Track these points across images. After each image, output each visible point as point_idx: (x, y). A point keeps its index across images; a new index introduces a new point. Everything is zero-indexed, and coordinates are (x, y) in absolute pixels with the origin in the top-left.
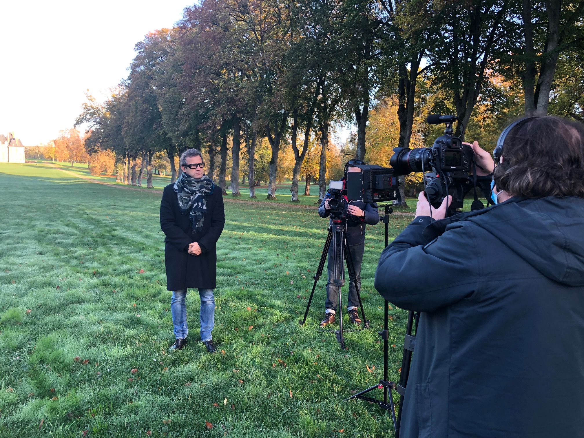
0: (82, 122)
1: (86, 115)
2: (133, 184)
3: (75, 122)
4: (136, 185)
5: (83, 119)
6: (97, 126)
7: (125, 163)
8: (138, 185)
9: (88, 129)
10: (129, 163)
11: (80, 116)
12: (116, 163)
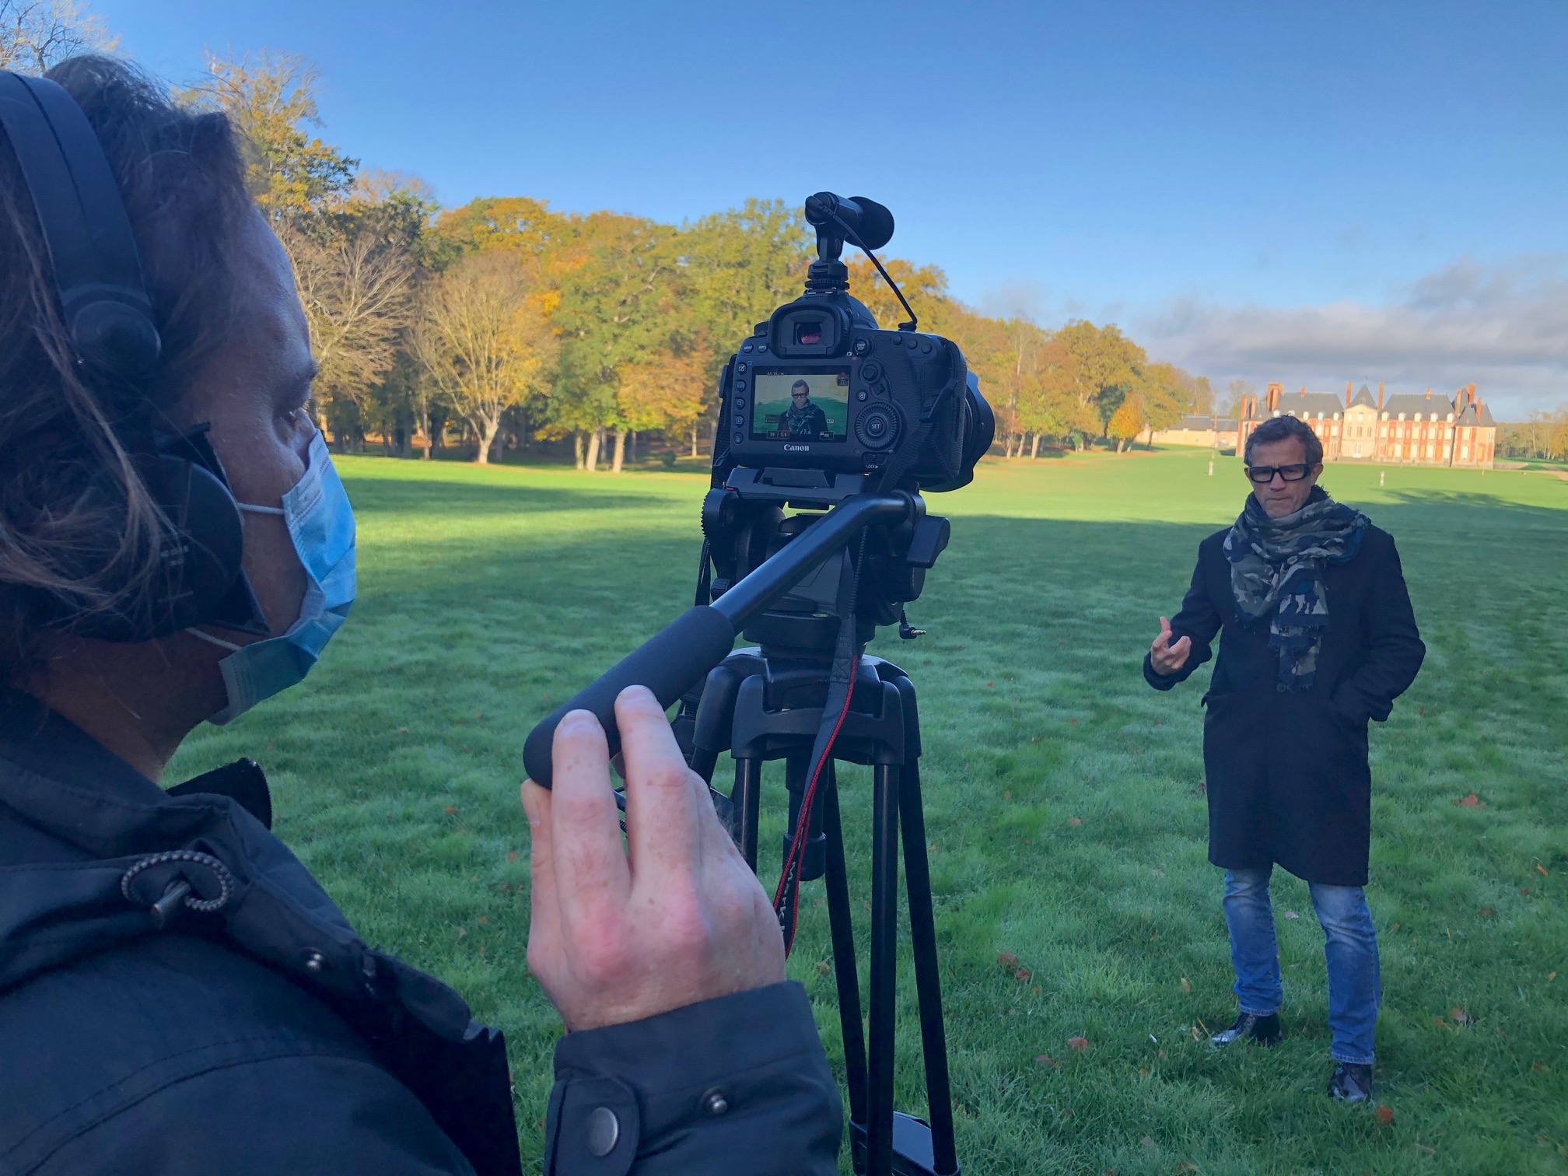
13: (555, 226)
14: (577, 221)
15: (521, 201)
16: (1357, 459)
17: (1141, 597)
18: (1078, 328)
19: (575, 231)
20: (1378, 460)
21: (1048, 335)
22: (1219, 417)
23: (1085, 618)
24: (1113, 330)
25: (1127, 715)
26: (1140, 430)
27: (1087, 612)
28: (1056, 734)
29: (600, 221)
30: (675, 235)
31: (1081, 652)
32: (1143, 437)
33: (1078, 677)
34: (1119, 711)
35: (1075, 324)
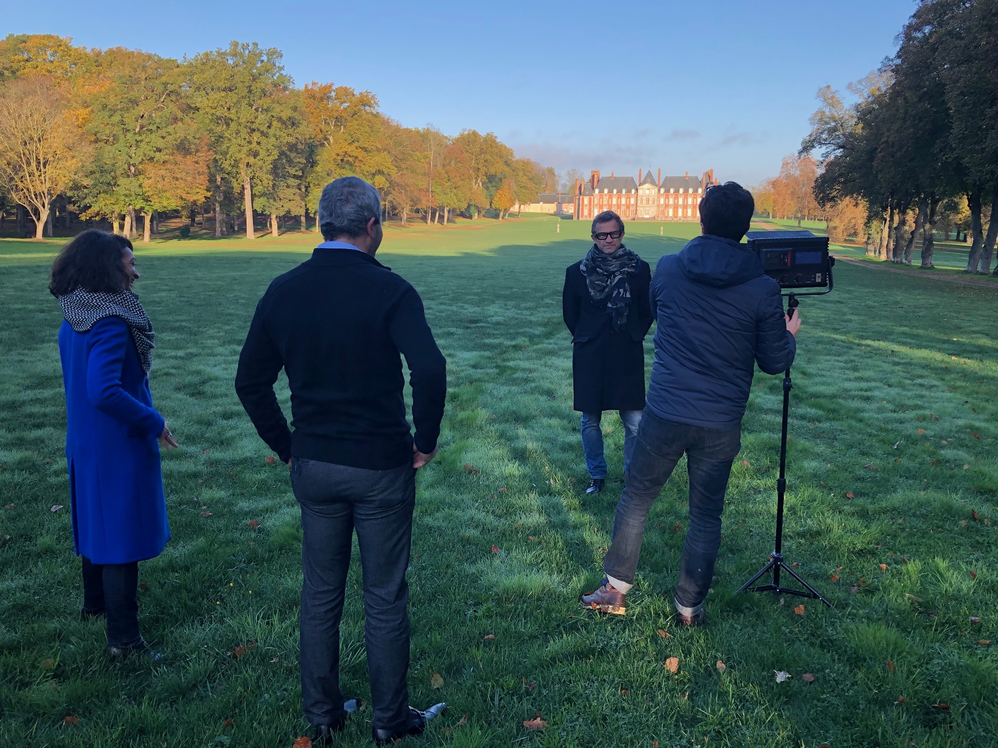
0: (813, 147)
1: (822, 133)
2: (896, 260)
3: (800, 148)
4: (902, 263)
5: (814, 140)
6: (839, 152)
7: (885, 220)
8: (904, 261)
9: (821, 159)
10: (892, 220)
11: (810, 136)
12: (869, 219)
13: (79, 58)
14: (99, 54)
15: (50, 37)
16: (647, 219)
17: (520, 309)
18: (469, 134)
19: (96, 61)
20: (660, 219)
21: (449, 140)
22: (562, 194)
23: (488, 323)
24: (492, 136)
25: (515, 369)
26: (513, 204)
27: (489, 319)
28: (479, 380)
29: (116, 56)
30: (178, 66)
31: (487, 341)
32: (515, 209)
33: (487, 354)
34: (511, 368)
35: (466, 132)
